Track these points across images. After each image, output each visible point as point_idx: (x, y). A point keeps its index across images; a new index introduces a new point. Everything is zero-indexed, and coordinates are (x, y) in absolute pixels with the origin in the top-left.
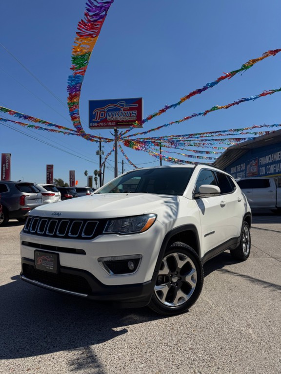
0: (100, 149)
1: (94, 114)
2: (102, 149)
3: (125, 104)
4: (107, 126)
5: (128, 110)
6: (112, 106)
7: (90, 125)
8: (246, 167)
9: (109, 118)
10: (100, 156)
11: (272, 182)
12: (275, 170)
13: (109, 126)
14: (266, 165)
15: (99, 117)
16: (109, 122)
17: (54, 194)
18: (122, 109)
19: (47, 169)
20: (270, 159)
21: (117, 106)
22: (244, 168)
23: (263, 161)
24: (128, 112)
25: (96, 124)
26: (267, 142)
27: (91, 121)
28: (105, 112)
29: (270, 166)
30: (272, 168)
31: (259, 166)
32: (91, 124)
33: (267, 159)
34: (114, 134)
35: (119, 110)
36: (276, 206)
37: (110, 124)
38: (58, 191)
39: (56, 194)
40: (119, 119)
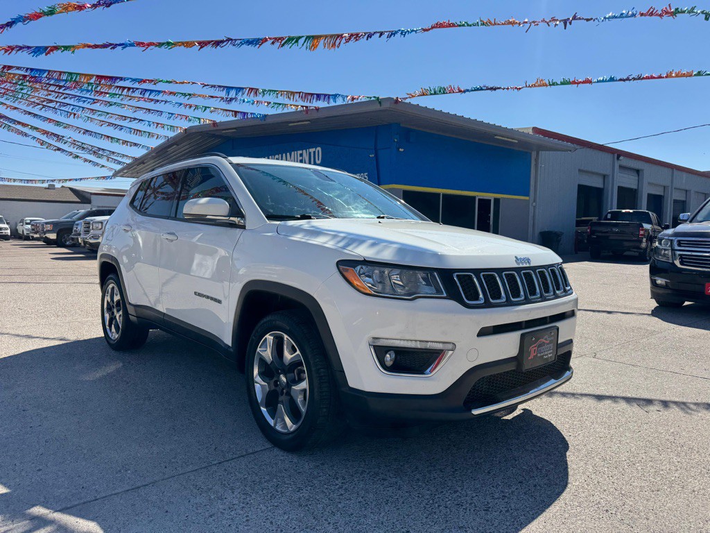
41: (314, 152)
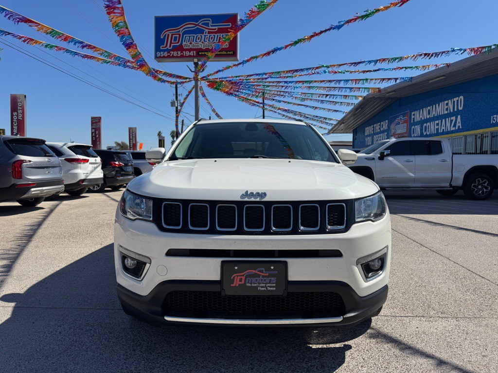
0: (177, 98)
1: (162, 37)
2: (179, 98)
3: (210, 23)
4: (183, 58)
5: (216, 33)
6: (190, 26)
7: (156, 55)
8: (389, 126)
9: (186, 44)
10: (177, 108)
11: (446, 146)
12: (437, 129)
13: (186, 57)
14: (422, 122)
15: (171, 43)
16: (186, 50)
17: (88, 161)
18: (207, 30)
19: (92, 123)
20: (429, 113)
21: (198, 25)
22: (385, 127)
23: (418, 116)
24: (216, 35)
25: (166, 54)
26: (432, 83)
27: (157, 49)
28: (180, 35)
29: (429, 124)
30: (432, 127)
31: (411, 124)
32: (159, 54)
33: (425, 113)
34: (193, 70)
35: (202, 32)
36: (451, 185)
37: (188, 54)
38: (96, 155)
39: (91, 160)
40: (201, 46)
41: (458, 101)
